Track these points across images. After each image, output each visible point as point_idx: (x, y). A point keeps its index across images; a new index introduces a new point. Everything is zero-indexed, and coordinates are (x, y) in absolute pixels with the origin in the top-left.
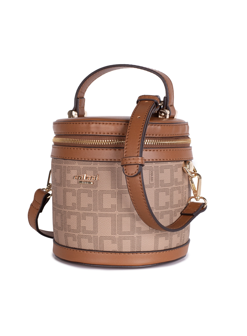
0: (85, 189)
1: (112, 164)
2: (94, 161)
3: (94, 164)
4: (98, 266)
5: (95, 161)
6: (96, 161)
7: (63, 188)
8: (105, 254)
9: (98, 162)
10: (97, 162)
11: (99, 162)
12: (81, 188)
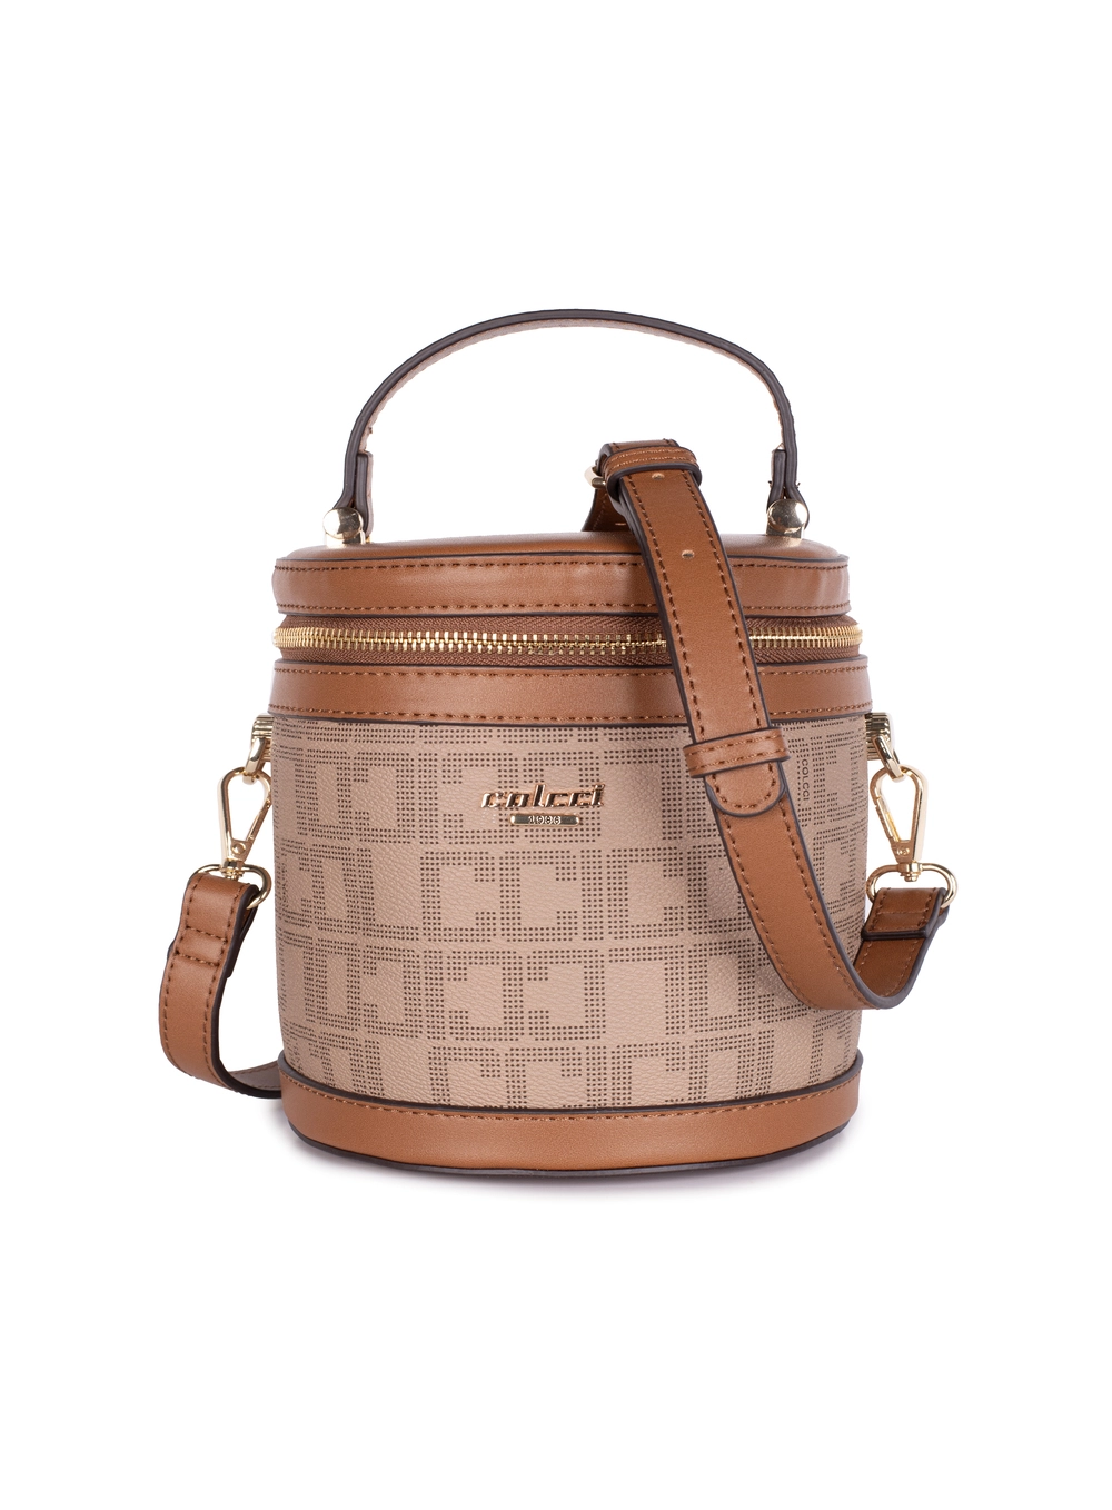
0: (541, 847)
1: (663, 735)
2: (579, 727)
3: (582, 737)
4: (607, 1176)
5: (585, 727)
6: (591, 727)
7: (417, 849)
8: (638, 1117)
9: (600, 731)
10: (596, 727)
11: (605, 727)
12: (522, 844)
